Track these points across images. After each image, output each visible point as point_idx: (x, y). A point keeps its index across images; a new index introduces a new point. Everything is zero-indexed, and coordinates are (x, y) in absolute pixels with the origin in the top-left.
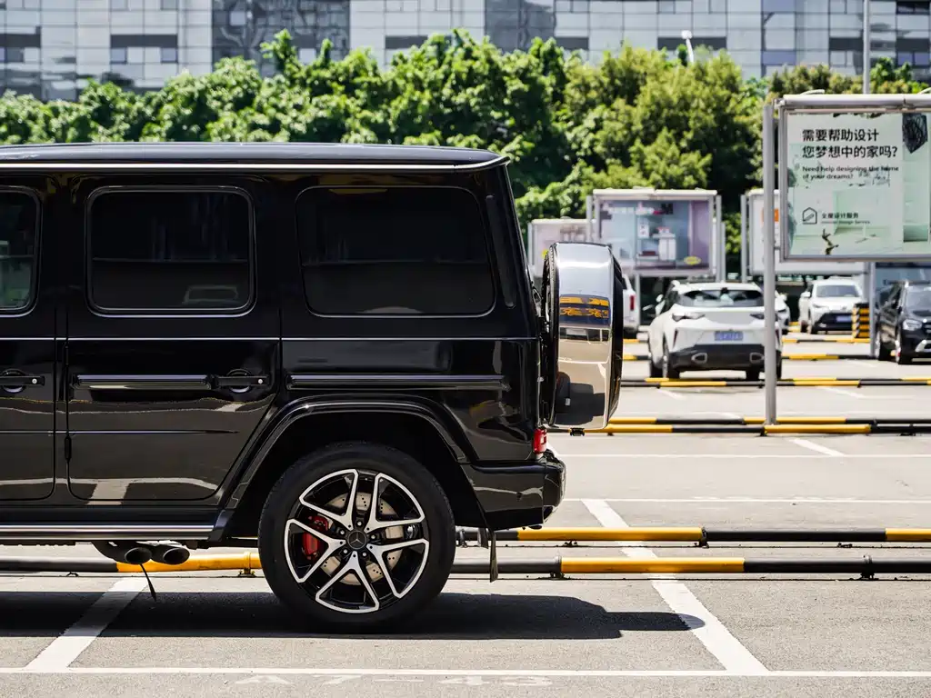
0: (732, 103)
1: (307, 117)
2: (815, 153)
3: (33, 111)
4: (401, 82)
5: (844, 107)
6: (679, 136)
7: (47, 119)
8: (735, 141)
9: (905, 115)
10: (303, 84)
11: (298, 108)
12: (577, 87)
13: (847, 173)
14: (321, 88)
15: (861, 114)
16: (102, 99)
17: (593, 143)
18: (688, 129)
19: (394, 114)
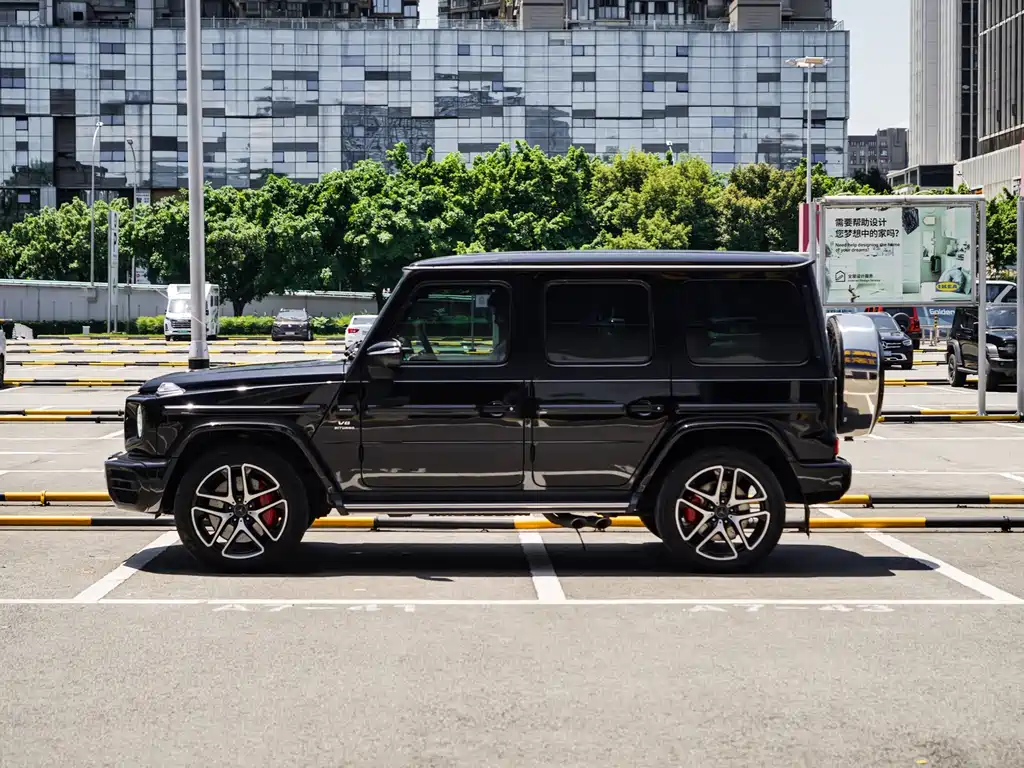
0: (705, 190)
1: (419, 200)
2: (844, 234)
3: (233, 196)
4: (481, 177)
5: (863, 203)
6: (669, 213)
7: (242, 201)
8: (707, 215)
9: (904, 209)
10: (414, 177)
11: (412, 193)
12: (599, 180)
13: (865, 248)
14: (426, 181)
15: (875, 208)
16: (279, 188)
17: (610, 216)
18: (675, 209)
19: (477, 197)
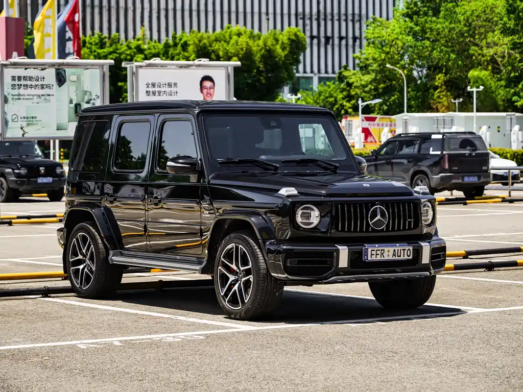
2: (17, 87)
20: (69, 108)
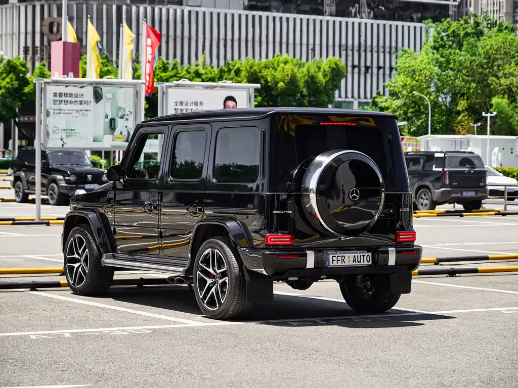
2: (58, 103)
5: (69, 83)
9: (94, 88)
13: (71, 112)
15: (76, 86)
20: (105, 122)
